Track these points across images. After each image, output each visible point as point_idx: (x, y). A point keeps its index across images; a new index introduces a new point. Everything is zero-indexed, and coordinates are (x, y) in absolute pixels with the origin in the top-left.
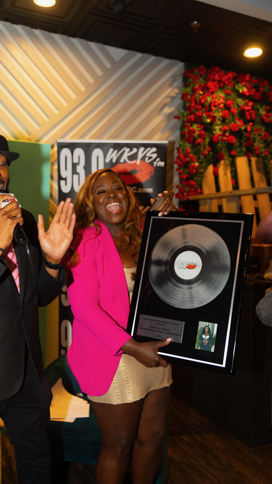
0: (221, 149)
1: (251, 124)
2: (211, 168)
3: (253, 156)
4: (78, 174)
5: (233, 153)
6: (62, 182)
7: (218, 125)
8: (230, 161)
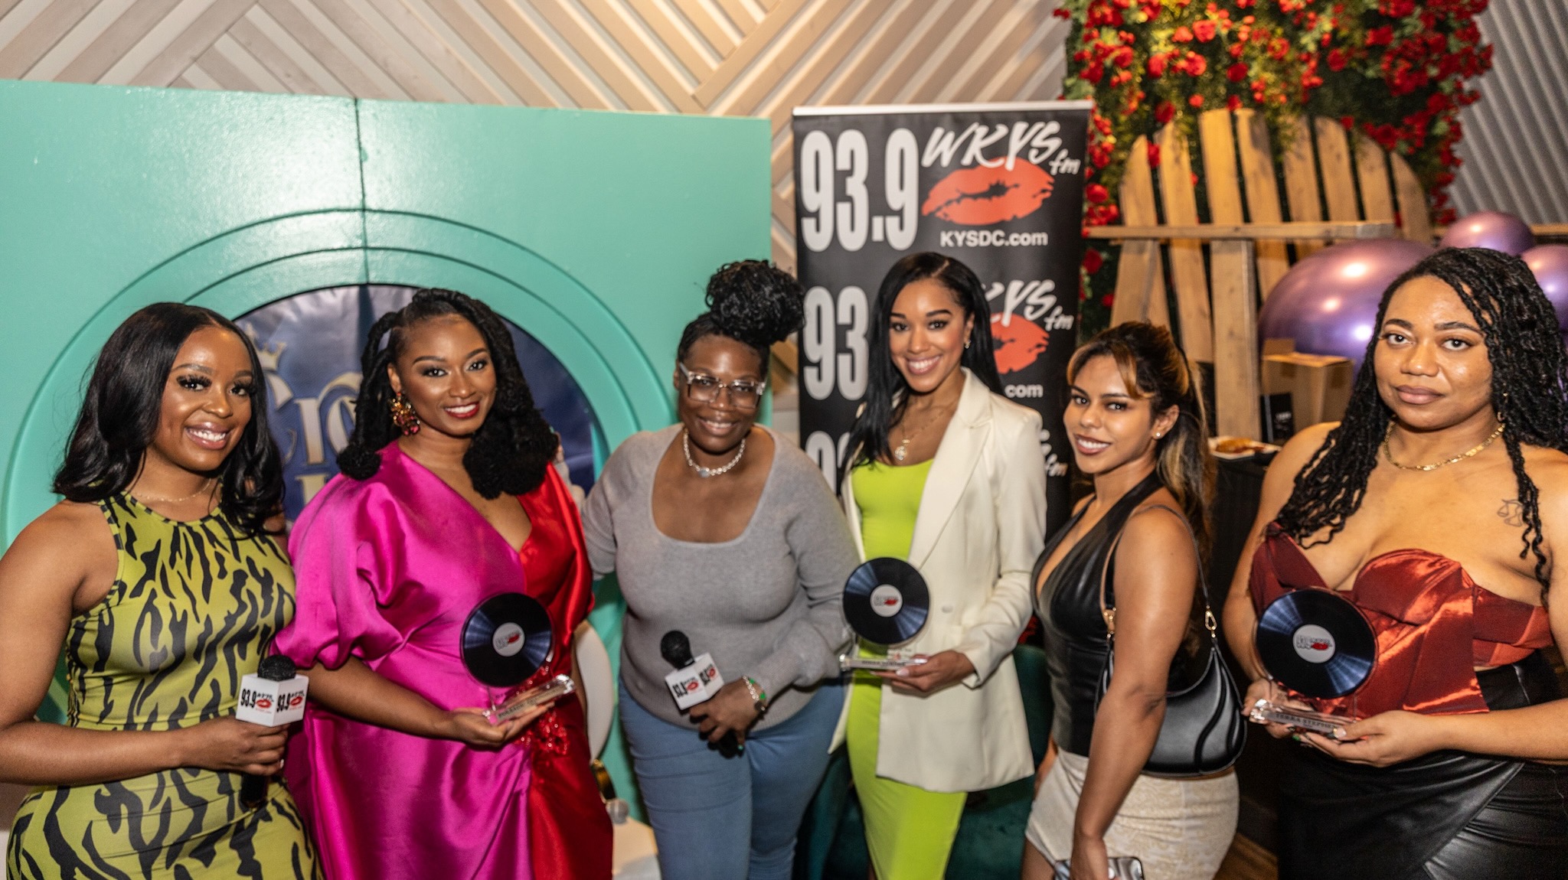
0: (1168, 92)
1: (1248, 19)
2: (1141, 146)
3: (1245, 106)
4: (850, 199)
5: (1197, 100)
6: (808, 224)
7: (1161, 27)
8: (1187, 124)
